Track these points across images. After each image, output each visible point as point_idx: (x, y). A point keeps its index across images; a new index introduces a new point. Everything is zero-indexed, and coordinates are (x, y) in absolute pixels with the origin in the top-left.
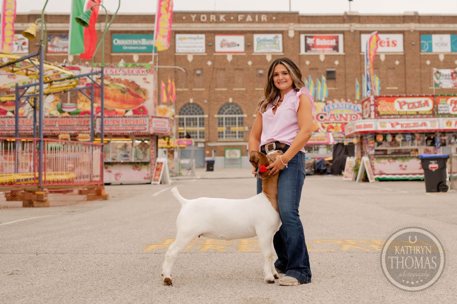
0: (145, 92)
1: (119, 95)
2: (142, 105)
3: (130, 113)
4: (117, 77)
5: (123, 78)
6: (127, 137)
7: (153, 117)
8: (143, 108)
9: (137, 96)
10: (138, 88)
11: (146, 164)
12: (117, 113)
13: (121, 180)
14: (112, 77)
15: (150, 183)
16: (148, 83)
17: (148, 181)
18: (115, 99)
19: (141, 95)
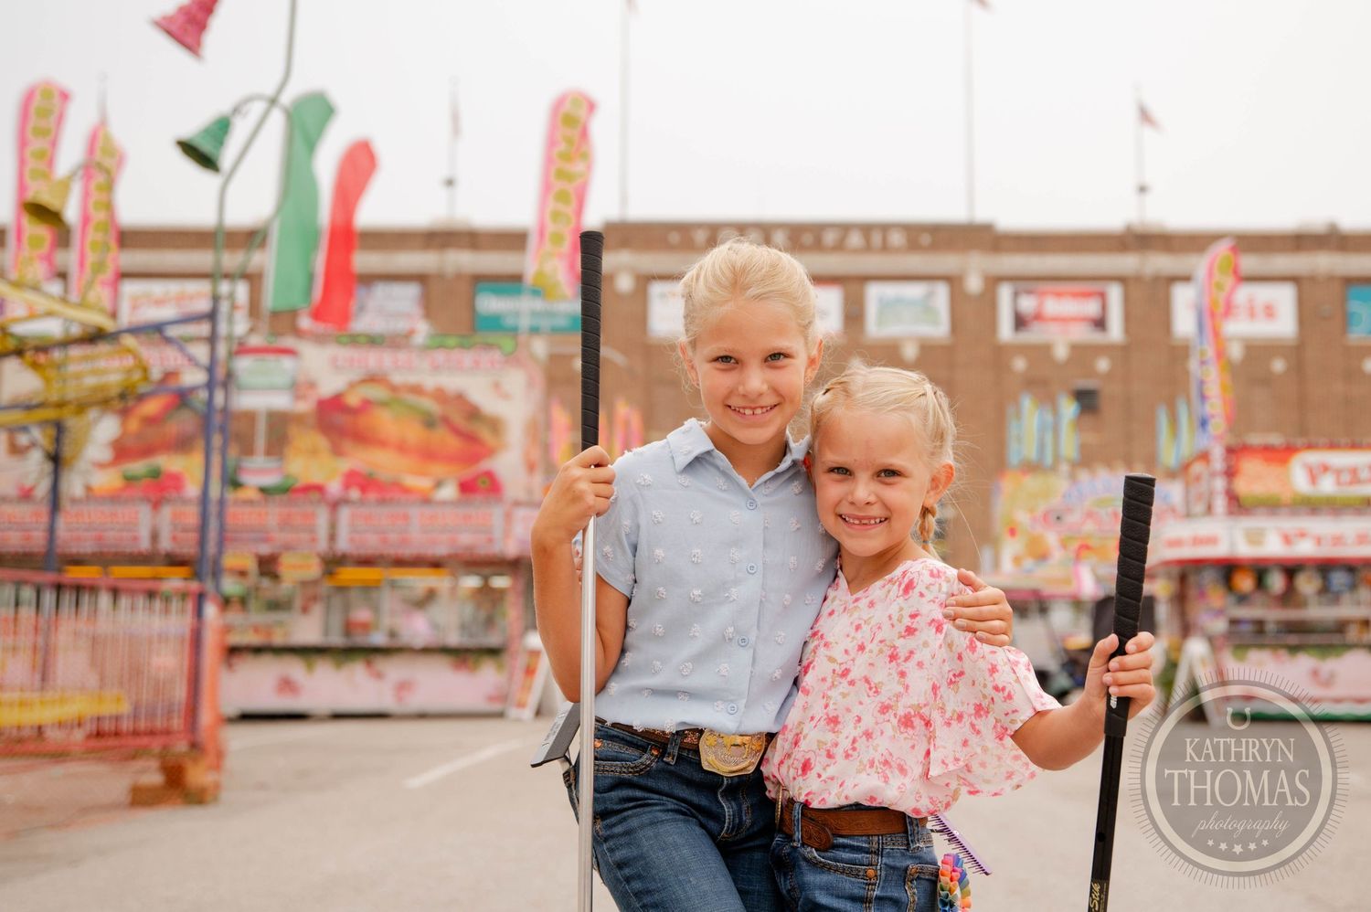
0: (495, 425)
1: (414, 433)
2: (485, 465)
3: (449, 492)
4: (412, 379)
5: (430, 382)
6: (436, 564)
7: (517, 504)
8: (490, 475)
9: (470, 438)
10: (474, 413)
11: (493, 652)
12: (406, 490)
13: (416, 702)
14: (397, 378)
15: (500, 715)
16: (506, 396)
17: (496, 707)
18: (402, 448)
19: (485, 434)
